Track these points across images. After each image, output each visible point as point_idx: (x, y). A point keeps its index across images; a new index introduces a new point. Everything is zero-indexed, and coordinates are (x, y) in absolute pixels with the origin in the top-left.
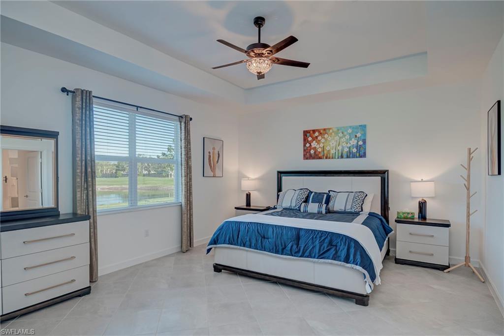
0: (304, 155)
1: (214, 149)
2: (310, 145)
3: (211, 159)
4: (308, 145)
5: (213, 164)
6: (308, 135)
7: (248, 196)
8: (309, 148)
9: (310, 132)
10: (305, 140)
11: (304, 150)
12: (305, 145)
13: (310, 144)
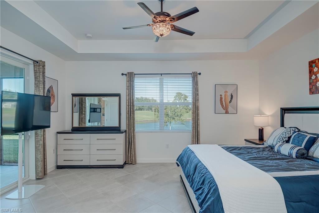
0: (310, 89)
1: (226, 92)
2: (316, 77)
3: (223, 99)
4: (313, 77)
5: (225, 104)
6: (314, 65)
7: (261, 131)
8: (315, 81)
9: (315, 62)
10: (311, 72)
11: (310, 84)
12: (310, 78)
13: (316, 75)
